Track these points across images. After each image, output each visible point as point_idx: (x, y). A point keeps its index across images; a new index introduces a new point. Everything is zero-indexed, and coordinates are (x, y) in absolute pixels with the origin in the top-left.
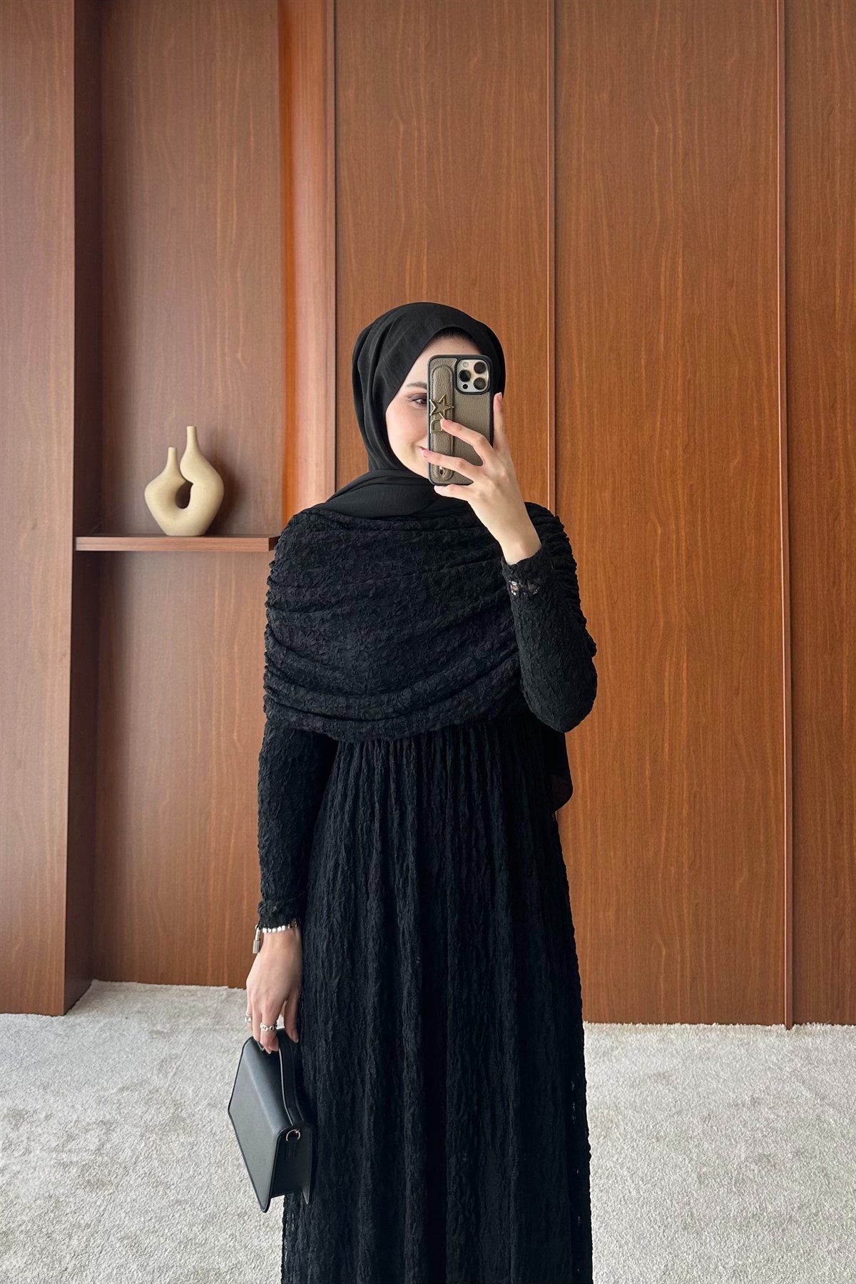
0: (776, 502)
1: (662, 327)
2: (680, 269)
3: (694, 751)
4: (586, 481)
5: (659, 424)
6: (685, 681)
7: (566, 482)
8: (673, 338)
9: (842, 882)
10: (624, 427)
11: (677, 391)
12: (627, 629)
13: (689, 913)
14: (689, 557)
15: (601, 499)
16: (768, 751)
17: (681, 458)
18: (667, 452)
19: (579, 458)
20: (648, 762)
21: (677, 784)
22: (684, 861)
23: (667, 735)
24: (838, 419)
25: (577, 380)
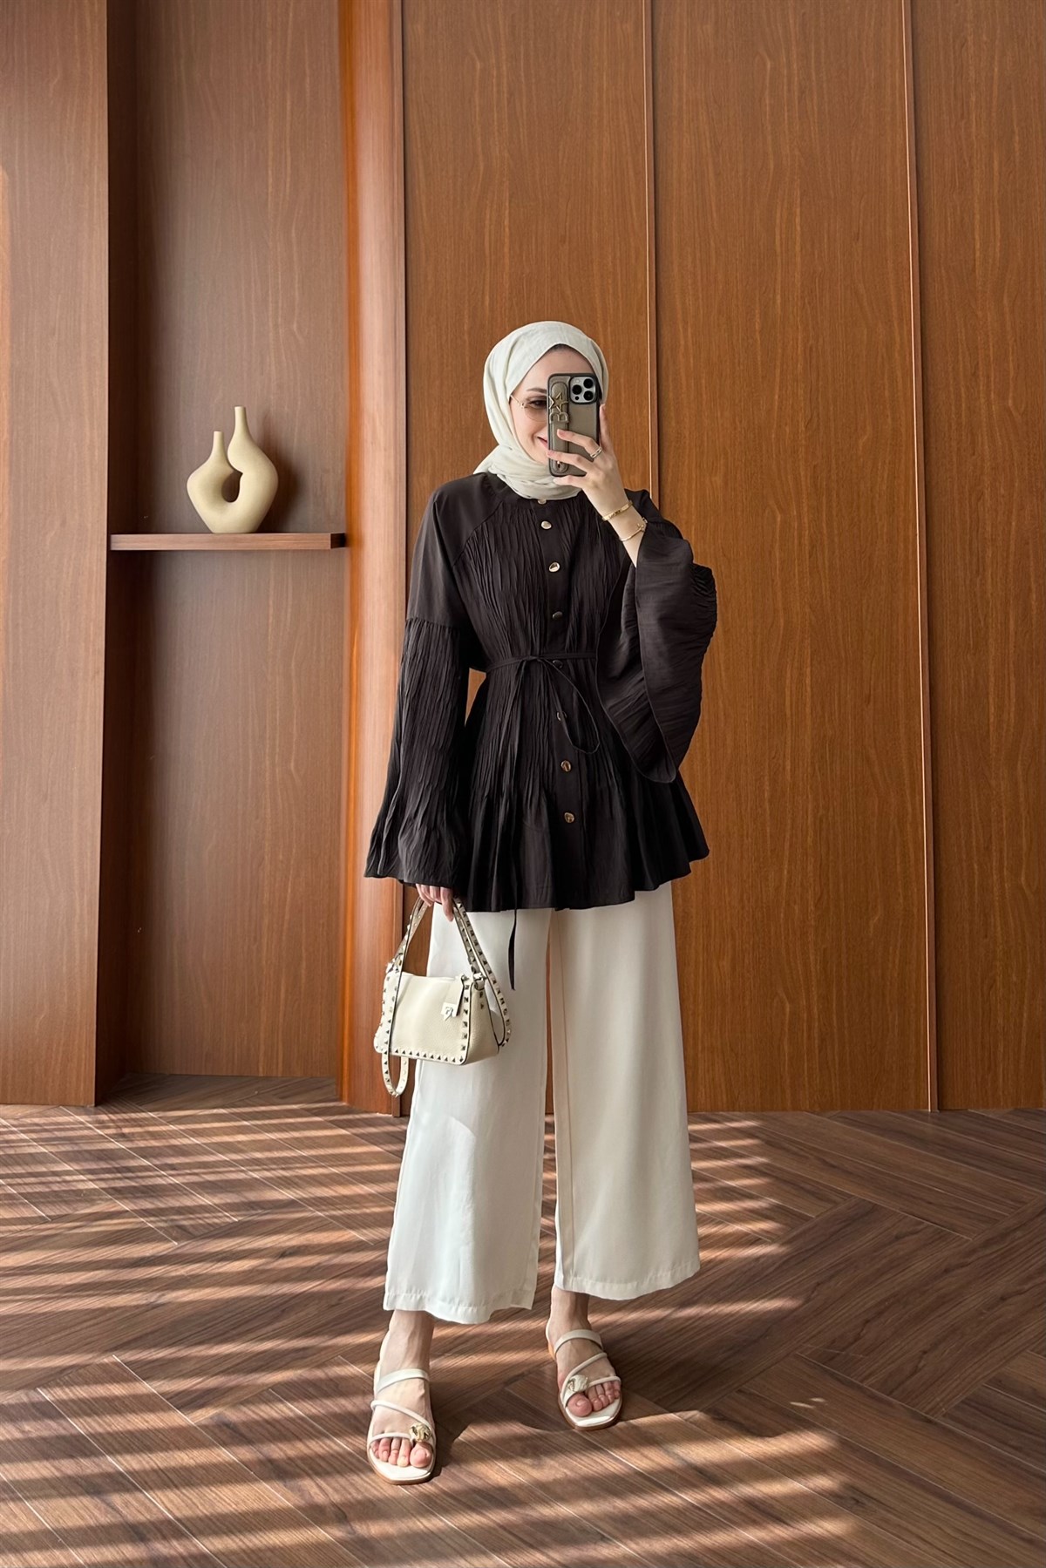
0: (910, 482)
1: (779, 287)
2: (798, 220)
3: (819, 768)
4: (694, 464)
5: (777, 397)
6: (809, 689)
7: (671, 464)
8: (791, 299)
9: (993, 920)
10: (737, 401)
11: (797, 362)
12: (742, 631)
13: (816, 960)
14: (813, 547)
15: (711, 482)
16: (904, 767)
17: (803, 436)
18: (788, 431)
20: (767, 783)
21: (800, 808)
22: (810, 897)
23: (788, 751)
25: (682, 348)
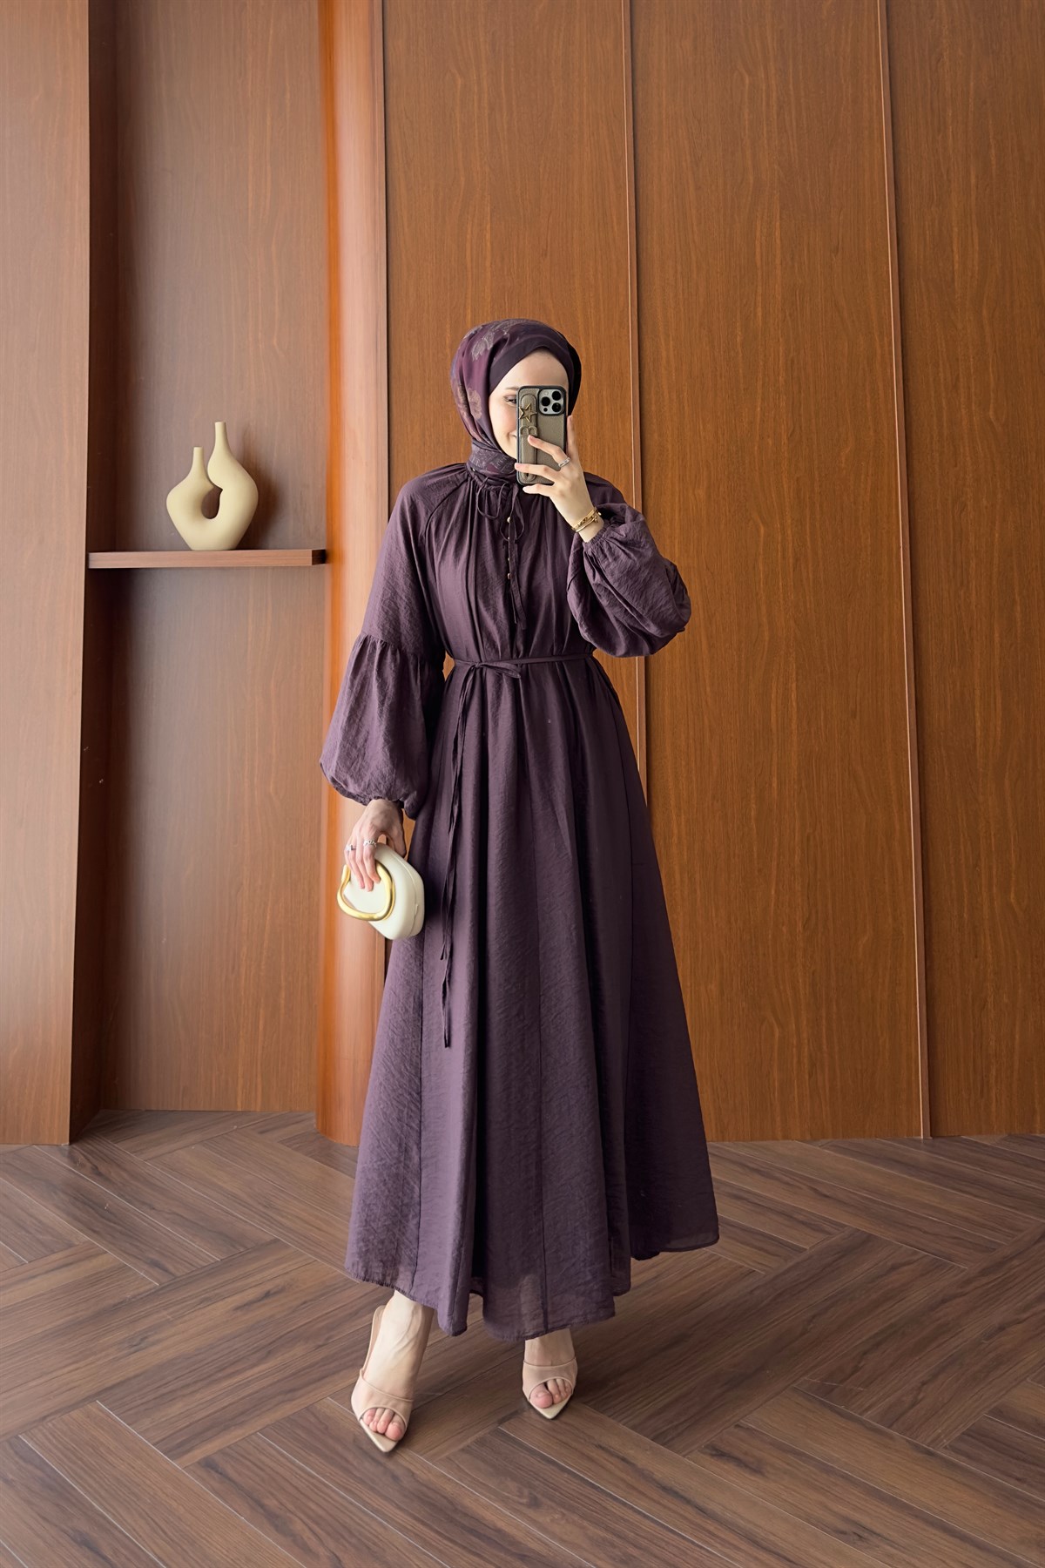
0: (894, 497)
1: (759, 299)
2: (778, 233)
3: (806, 786)
4: (677, 478)
5: (759, 409)
6: (794, 704)
7: (654, 478)
8: (772, 311)
9: (982, 939)
10: (719, 414)
11: (779, 374)
12: (727, 645)
13: (805, 983)
14: (797, 560)
15: (695, 495)
16: (891, 784)
17: (786, 448)
18: (770, 443)
19: (668, 451)
20: (753, 801)
21: (788, 826)
22: (797, 919)
23: (775, 768)
24: (962, 399)
25: (664, 361)
